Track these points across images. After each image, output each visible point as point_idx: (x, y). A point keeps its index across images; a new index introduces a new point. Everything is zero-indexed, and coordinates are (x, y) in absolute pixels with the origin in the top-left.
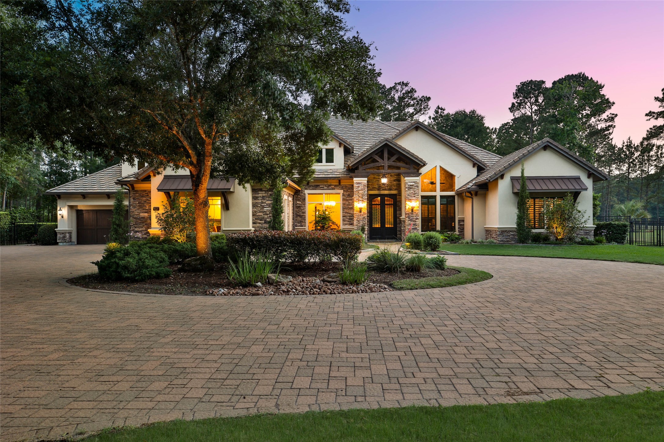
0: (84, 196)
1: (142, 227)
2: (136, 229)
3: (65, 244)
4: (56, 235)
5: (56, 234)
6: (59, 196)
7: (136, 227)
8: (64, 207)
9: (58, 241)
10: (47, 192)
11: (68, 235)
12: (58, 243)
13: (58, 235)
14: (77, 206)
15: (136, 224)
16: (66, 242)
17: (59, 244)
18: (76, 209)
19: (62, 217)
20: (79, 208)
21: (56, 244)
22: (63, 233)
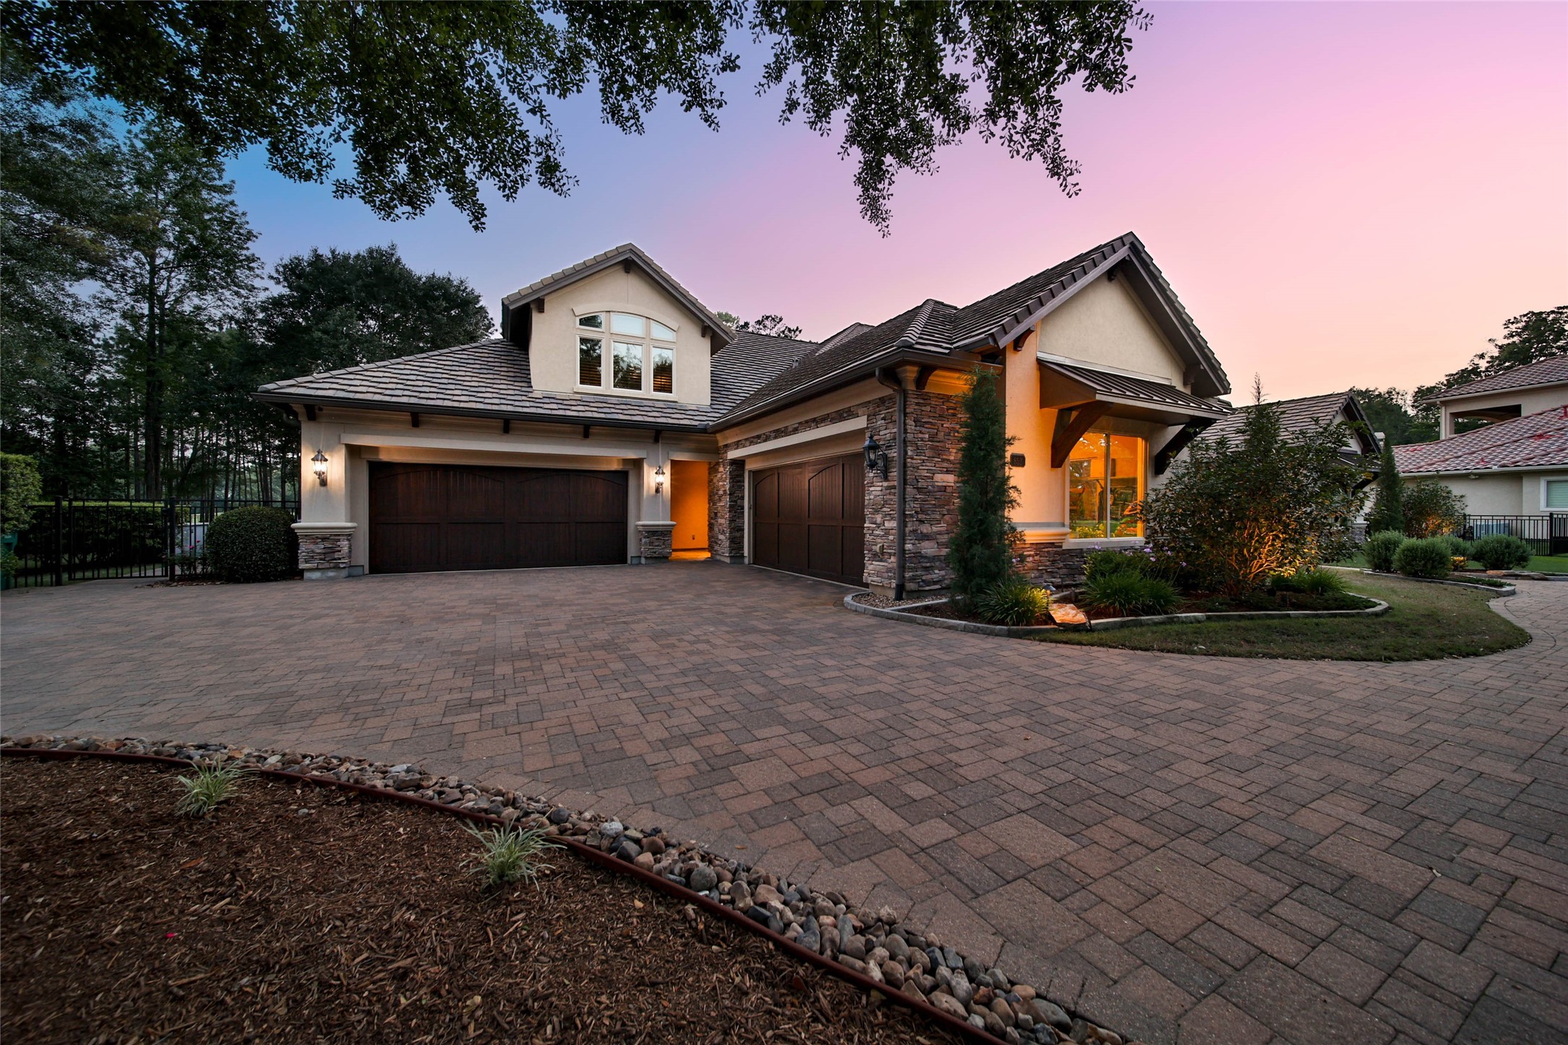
0: (418, 417)
1: (939, 522)
2: (925, 529)
3: (331, 574)
4: (297, 546)
5: (292, 540)
6: (315, 409)
7: (921, 522)
8: (331, 448)
9: (302, 566)
10: (268, 391)
11: (344, 544)
12: (303, 571)
13: (304, 548)
14: (375, 450)
15: (923, 511)
16: (337, 567)
17: (307, 575)
18: (372, 458)
19: (323, 483)
20: (384, 457)
21: (296, 574)
22: (324, 539)
